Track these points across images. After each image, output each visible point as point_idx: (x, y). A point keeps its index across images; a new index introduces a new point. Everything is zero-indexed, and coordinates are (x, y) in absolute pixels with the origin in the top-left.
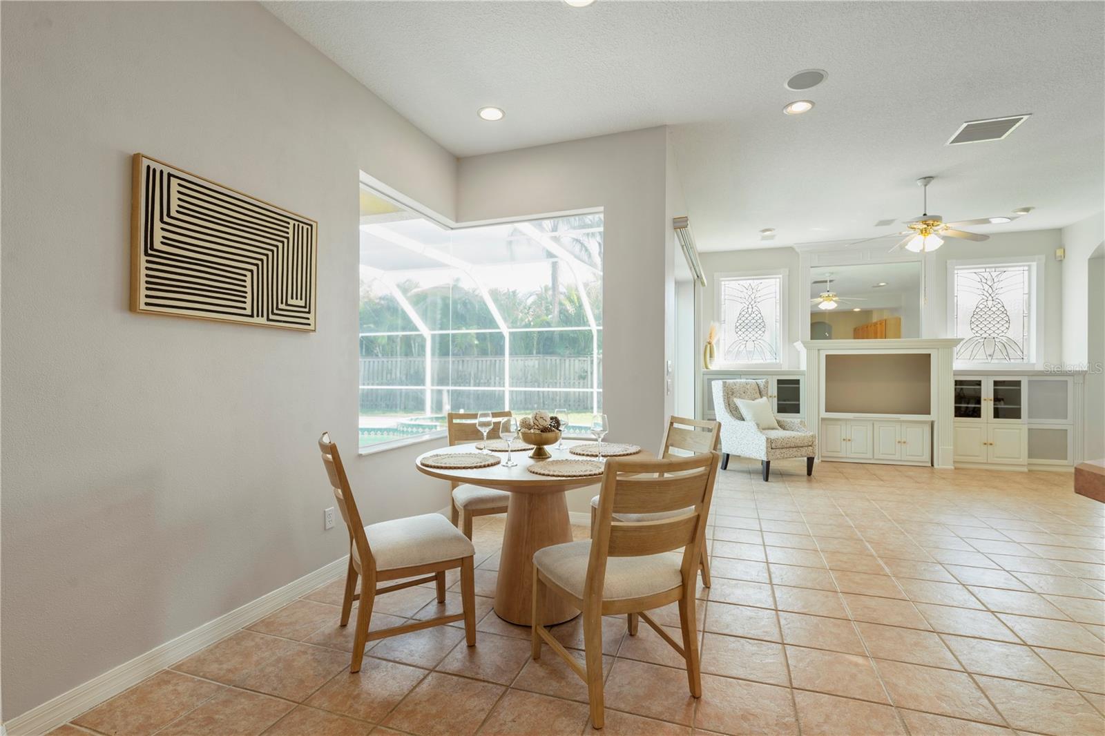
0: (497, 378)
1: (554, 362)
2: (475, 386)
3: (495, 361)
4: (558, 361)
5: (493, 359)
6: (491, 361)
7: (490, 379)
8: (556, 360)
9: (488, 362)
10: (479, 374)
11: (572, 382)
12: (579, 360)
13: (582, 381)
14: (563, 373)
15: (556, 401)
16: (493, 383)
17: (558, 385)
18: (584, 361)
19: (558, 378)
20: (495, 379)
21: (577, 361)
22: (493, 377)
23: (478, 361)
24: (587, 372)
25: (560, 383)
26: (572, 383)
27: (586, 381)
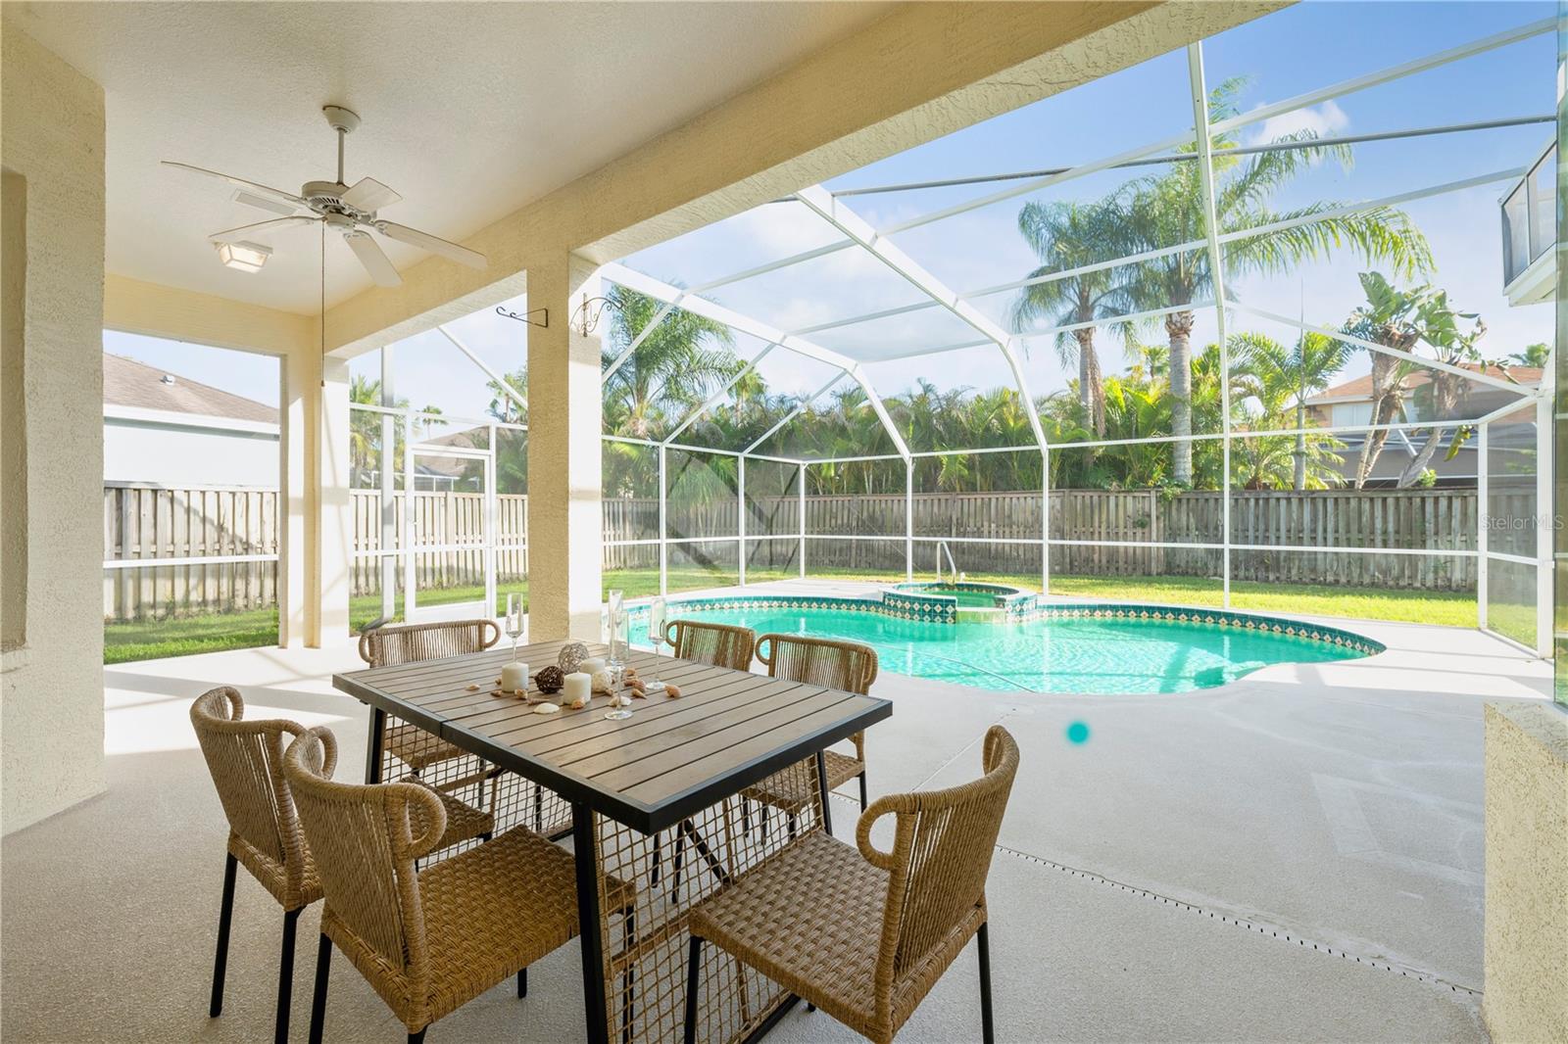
0: (993, 525)
1: (1088, 501)
2: (957, 536)
3: (990, 499)
4: (1095, 498)
5: (986, 497)
6: (983, 499)
7: (982, 526)
8: (1091, 497)
9: (979, 502)
10: (965, 520)
11: (1121, 531)
12: (1134, 497)
13: (1139, 531)
14: (1104, 517)
15: (1093, 560)
16: (986, 532)
17: (1096, 535)
18: (1144, 497)
19: (1096, 524)
20: (990, 526)
21: (1130, 499)
22: (986, 524)
23: (962, 499)
24: (1149, 516)
25: (1100, 533)
26: (1121, 534)
27: (1146, 530)
